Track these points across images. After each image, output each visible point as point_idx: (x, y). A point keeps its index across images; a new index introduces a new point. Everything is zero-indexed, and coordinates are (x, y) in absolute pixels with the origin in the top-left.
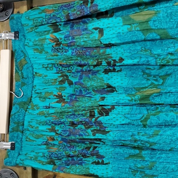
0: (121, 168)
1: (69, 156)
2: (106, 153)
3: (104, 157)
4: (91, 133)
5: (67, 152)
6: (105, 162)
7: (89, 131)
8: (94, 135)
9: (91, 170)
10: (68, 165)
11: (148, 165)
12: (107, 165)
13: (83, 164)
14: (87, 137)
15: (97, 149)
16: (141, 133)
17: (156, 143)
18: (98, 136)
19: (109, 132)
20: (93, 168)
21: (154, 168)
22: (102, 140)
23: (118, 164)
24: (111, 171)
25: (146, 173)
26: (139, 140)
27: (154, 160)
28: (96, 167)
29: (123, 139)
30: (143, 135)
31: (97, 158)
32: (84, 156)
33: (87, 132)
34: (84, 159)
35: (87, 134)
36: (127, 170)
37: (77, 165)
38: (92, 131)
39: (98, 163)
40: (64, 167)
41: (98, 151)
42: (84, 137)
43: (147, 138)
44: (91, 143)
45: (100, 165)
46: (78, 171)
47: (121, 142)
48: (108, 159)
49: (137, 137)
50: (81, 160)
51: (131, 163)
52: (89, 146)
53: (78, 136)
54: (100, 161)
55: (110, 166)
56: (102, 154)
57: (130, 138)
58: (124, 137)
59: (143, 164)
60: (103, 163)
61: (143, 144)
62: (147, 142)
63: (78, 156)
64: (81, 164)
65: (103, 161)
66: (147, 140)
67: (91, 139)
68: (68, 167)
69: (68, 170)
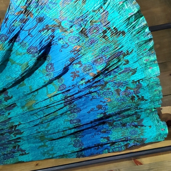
0: (36, 154)
1: (4, 154)
2: (26, 148)
3: (25, 150)
4: (13, 136)
5: (2, 153)
6: (27, 153)
7: (12, 135)
8: (15, 136)
9: (19, 159)
10: (5, 160)
11: (50, 149)
12: (28, 155)
13: (14, 157)
14: (11, 139)
15: (20, 147)
16: (41, 127)
17: (50, 130)
18: (18, 136)
19: (23, 132)
20: (20, 158)
21: (53, 150)
22: (21, 138)
23: (34, 153)
24: (31, 157)
25: (50, 153)
26: (41, 132)
27: (53, 145)
28: (22, 157)
29: (32, 133)
30: (42, 128)
31: (22, 152)
32: (14, 152)
33: (10, 136)
34: (14, 154)
35: (11, 137)
36: (40, 154)
37: (11, 159)
38: (13, 135)
39: (23, 155)
40: (3, 162)
41: (21, 148)
42: (10, 139)
43: (44, 129)
44: (15, 142)
45: (24, 155)
46: (12, 161)
47: (32, 136)
48: (28, 151)
49: (39, 130)
50: (12, 155)
51: (41, 150)
52: (15, 145)
53: (6, 140)
54: (24, 153)
55: (30, 154)
56: (24, 149)
57: (36, 132)
58: (32, 132)
59: (47, 149)
60: (25, 154)
61: (43, 132)
62: (45, 131)
63: (10, 154)
64: (13, 157)
65: (25, 153)
66: (45, 130)
67: (14, 140)
68: (6, 161)
69: (6, 163)
